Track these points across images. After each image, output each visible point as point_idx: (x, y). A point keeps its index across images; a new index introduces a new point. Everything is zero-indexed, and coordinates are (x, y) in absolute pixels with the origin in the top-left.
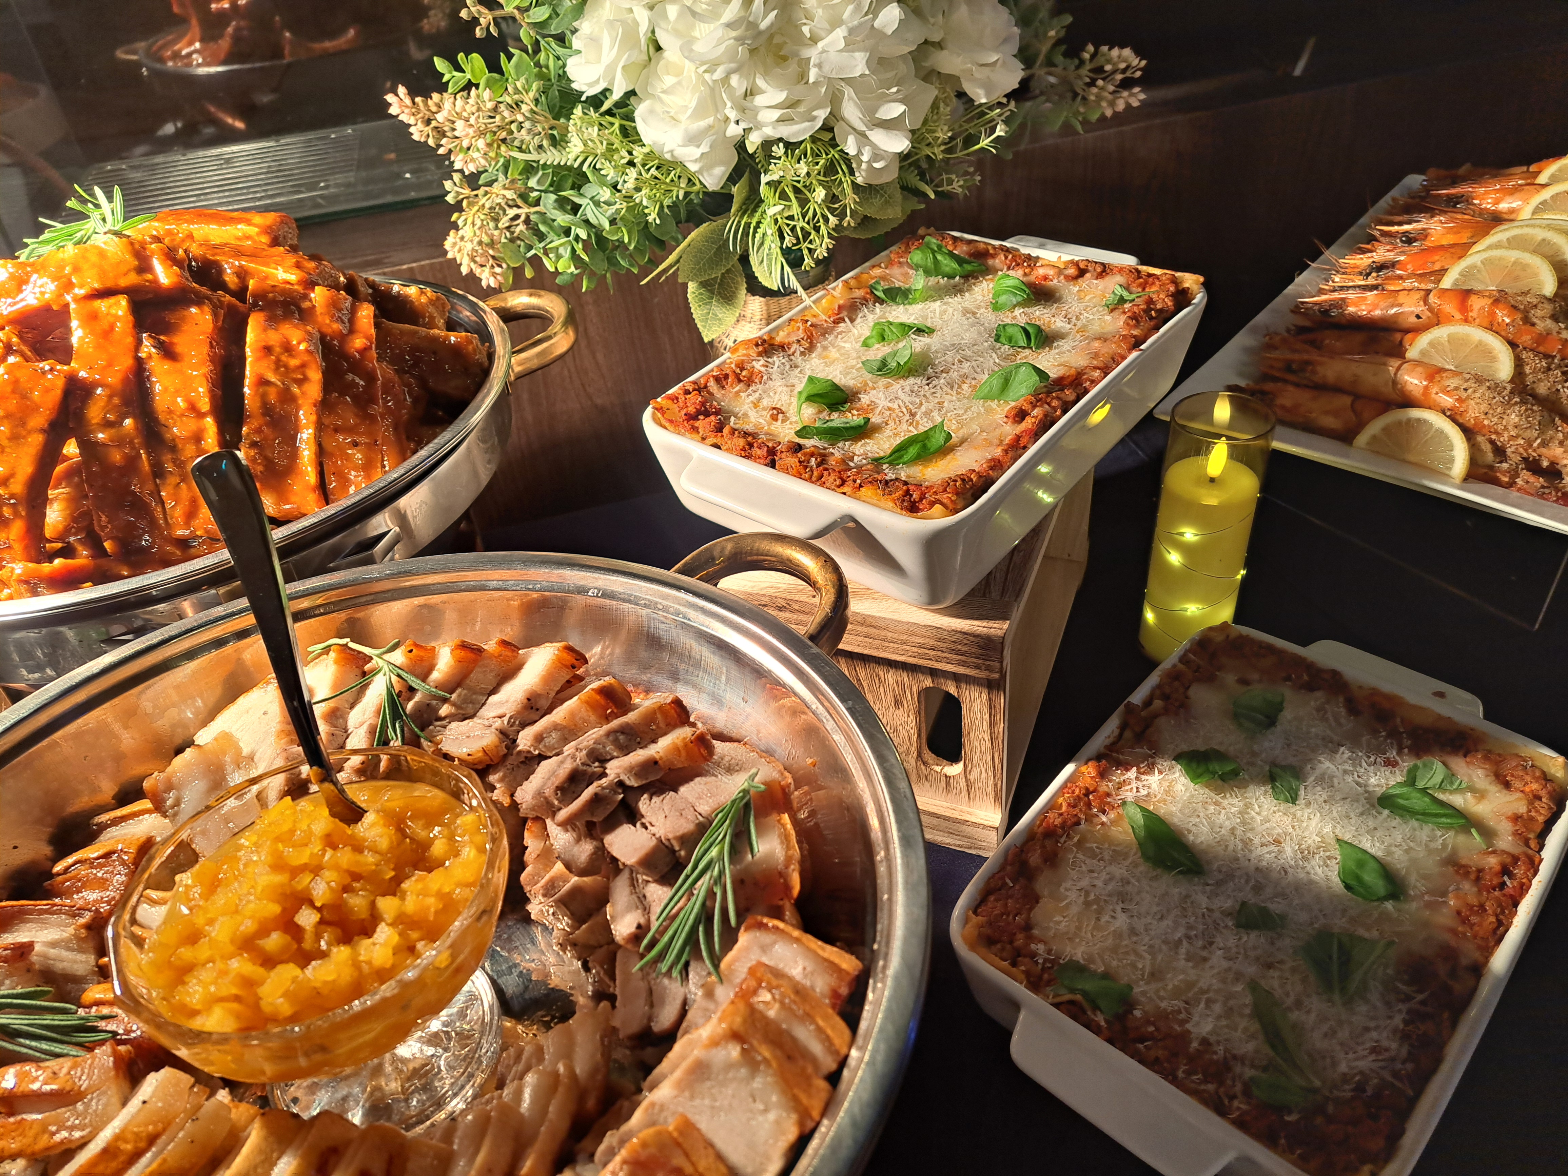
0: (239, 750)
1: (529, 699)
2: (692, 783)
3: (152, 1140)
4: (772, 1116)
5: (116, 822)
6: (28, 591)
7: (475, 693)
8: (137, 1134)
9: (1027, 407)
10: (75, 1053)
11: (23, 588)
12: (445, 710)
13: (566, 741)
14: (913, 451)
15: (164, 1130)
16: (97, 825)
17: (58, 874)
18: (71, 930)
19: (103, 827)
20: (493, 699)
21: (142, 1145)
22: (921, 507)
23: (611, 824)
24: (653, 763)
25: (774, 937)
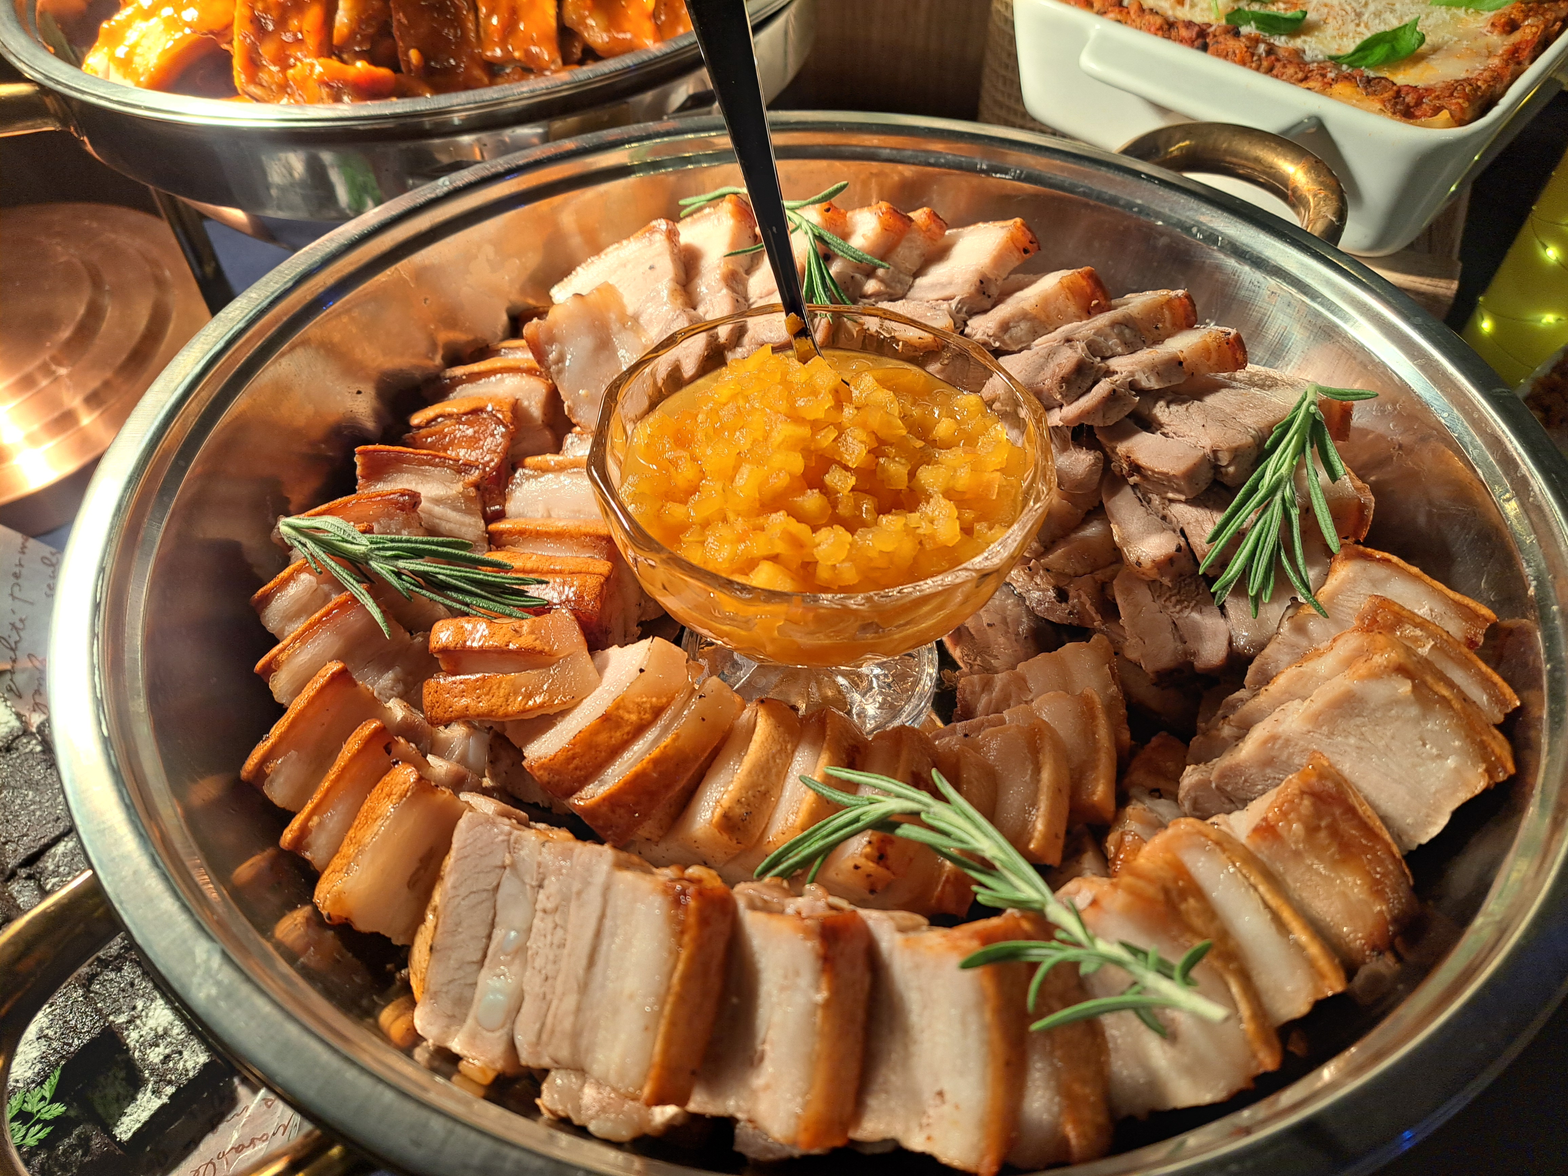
0: (622, 307)
1: (981, 282)
2: (1218, 394)
3: (657, 712)
4: (1451, 762)
5: (473, 378)
6: (329, 96)
7: (900, 272)
8: (639, 705)
9: (1515, 15)
10: (519, 615)
11: (324, 91)
12: (871, 286)
13: (1035, 334)
14: (1380, 52)
15: (669, 704)
16: (451, 379)
17: (419, 427)
18: (459, 487)
19: (457, 382)
20: (921, 281)
21: (648, 716)
22: (1417, 113)
23: (1122, 432)
24: (1176, 363)
25: (1389, 571)
